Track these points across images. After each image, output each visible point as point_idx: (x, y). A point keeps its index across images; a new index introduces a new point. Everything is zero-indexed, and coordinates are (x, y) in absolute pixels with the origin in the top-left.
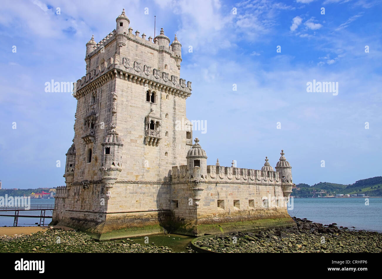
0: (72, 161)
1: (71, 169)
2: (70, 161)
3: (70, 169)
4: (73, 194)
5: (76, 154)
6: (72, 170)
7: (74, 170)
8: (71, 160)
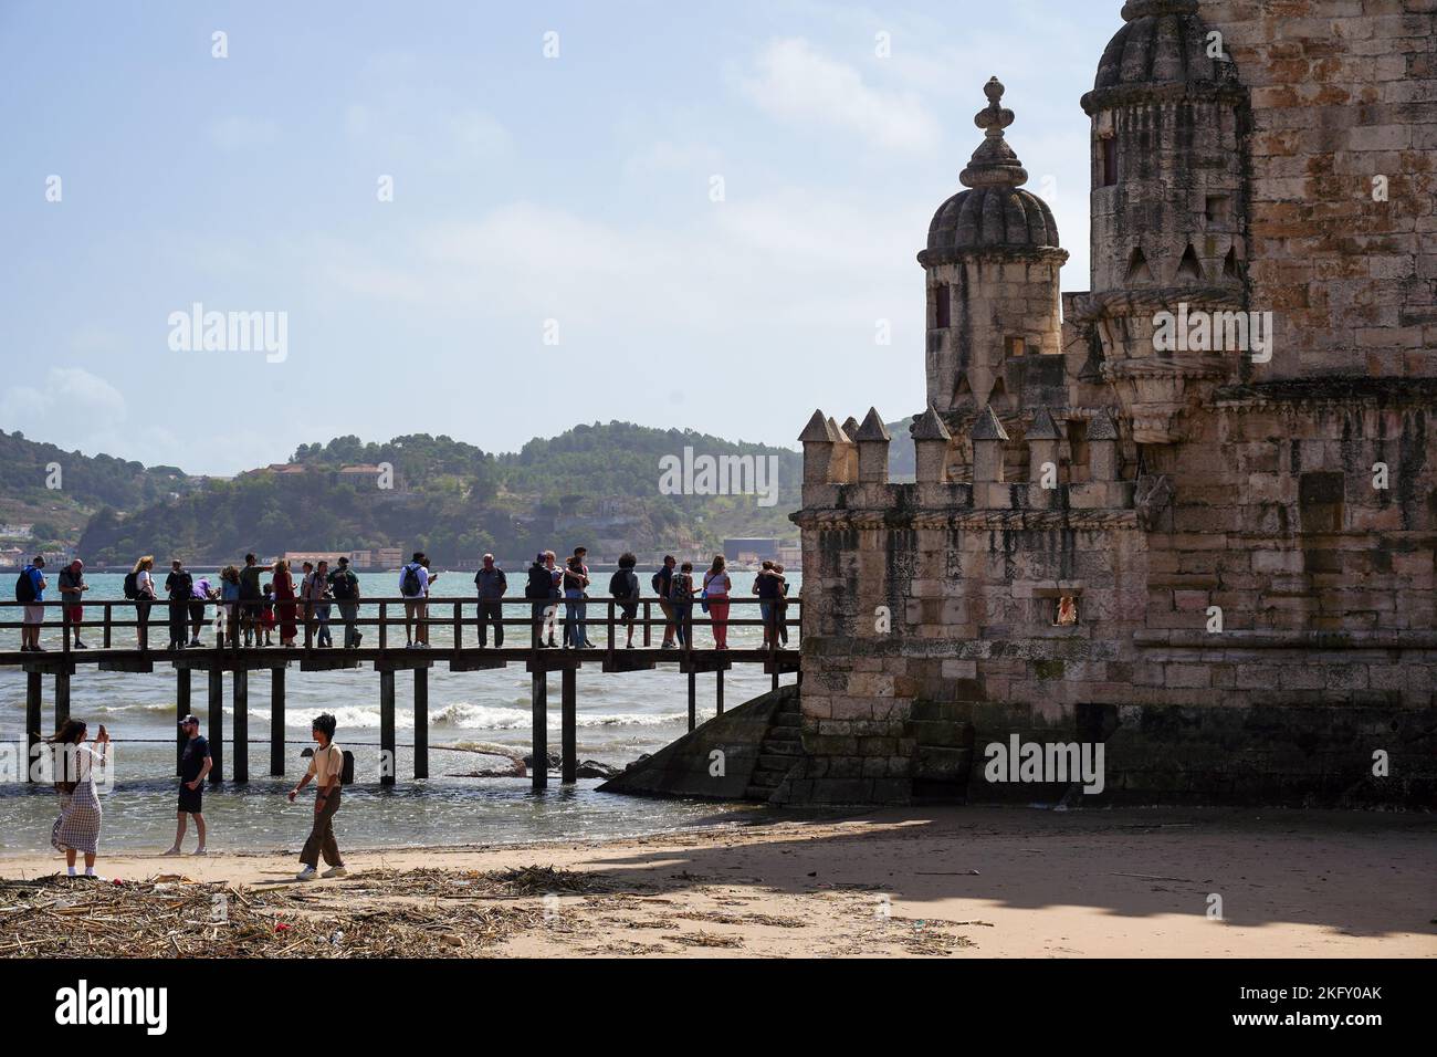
0: (1220, 164)
1: (1223, 248)
2: (1208, 163)
3: (1210, 243)
4: (1278, 487)
5: (1259, 99)
6: (1230, 259)
7: (1239, 255)
8: (1213, 154)
